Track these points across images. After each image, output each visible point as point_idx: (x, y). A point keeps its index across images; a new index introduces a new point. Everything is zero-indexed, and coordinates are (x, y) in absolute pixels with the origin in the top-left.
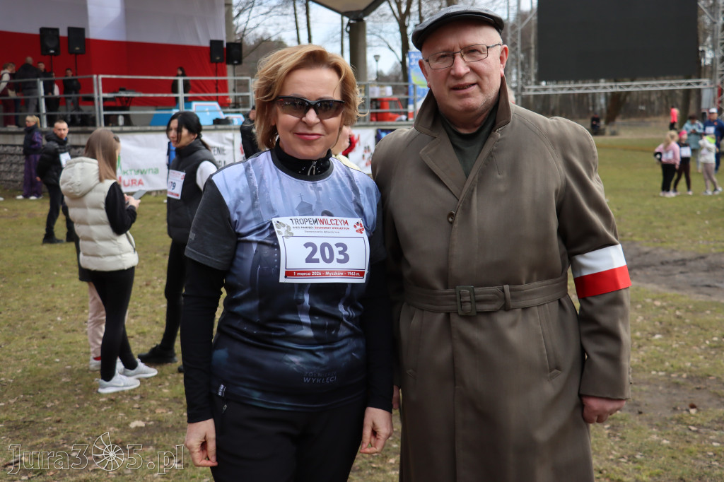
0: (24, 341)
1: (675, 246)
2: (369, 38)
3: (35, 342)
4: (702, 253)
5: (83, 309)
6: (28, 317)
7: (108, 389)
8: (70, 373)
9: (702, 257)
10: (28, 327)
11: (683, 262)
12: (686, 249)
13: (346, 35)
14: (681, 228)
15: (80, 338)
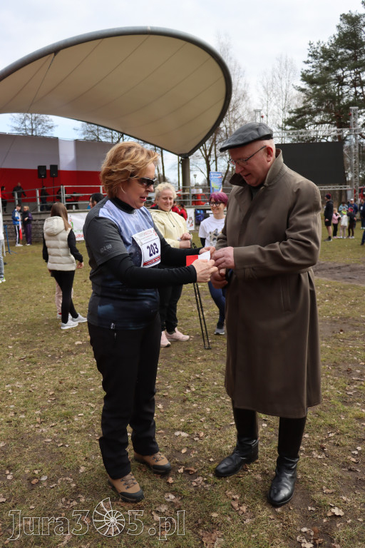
0: (28, 306)
1: (336, 261)
2: (191, 167)
3: (33, 307)
4: (348, 263)
5: (54, 293)
6: (30, 296)
7: (66, 327)
8: (48, 320)
9: (348, 266)
10: (30, 301)
11: (339, 268)
12: (341, 262)
13: (180, 165)
14: (338, 253)
15: (53, 305)
